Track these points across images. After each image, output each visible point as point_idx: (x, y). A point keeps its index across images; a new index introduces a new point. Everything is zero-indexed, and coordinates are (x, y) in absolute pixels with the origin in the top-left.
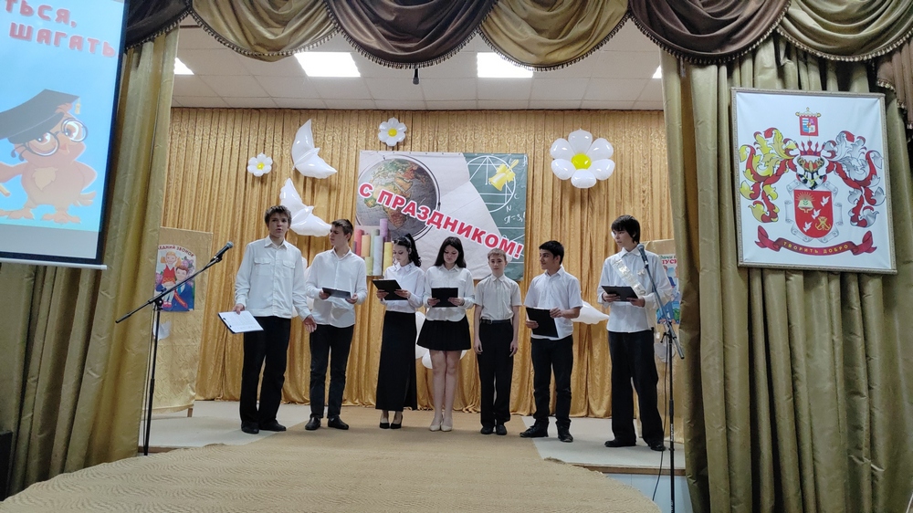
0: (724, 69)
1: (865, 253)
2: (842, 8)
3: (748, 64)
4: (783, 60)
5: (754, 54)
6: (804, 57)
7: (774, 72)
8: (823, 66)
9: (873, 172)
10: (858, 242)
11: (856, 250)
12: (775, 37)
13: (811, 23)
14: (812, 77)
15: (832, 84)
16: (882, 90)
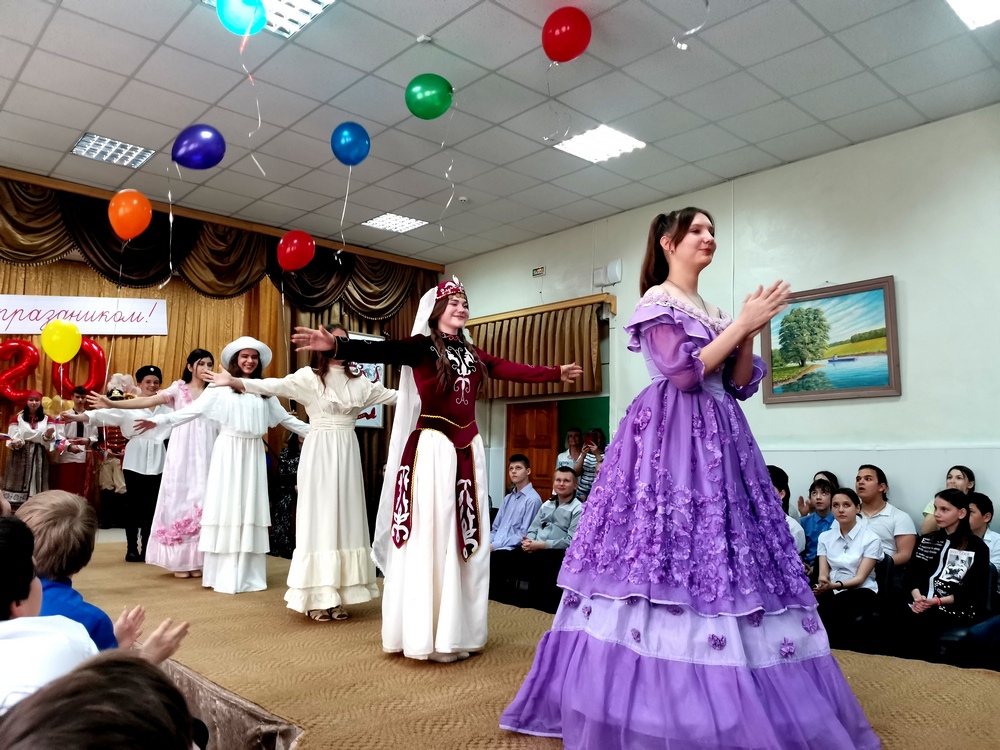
0: (314, 315)
1: (371, 419)
2: (371, 291)
3: (326, 313)
4: (344, 313)
5: (330, 308)
6: (351, 313)
7: (338, 318)
8: (361, 321)
9: (378, 377)
10: (369, 413)
11: (368, 417)
12: (340, 301)
13: (358, 297)
14: (356, 325)
15: (364, 330)
16: (385, 335)
